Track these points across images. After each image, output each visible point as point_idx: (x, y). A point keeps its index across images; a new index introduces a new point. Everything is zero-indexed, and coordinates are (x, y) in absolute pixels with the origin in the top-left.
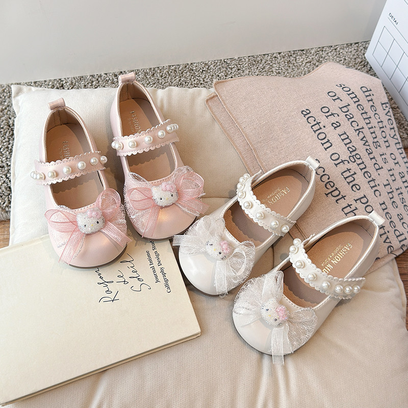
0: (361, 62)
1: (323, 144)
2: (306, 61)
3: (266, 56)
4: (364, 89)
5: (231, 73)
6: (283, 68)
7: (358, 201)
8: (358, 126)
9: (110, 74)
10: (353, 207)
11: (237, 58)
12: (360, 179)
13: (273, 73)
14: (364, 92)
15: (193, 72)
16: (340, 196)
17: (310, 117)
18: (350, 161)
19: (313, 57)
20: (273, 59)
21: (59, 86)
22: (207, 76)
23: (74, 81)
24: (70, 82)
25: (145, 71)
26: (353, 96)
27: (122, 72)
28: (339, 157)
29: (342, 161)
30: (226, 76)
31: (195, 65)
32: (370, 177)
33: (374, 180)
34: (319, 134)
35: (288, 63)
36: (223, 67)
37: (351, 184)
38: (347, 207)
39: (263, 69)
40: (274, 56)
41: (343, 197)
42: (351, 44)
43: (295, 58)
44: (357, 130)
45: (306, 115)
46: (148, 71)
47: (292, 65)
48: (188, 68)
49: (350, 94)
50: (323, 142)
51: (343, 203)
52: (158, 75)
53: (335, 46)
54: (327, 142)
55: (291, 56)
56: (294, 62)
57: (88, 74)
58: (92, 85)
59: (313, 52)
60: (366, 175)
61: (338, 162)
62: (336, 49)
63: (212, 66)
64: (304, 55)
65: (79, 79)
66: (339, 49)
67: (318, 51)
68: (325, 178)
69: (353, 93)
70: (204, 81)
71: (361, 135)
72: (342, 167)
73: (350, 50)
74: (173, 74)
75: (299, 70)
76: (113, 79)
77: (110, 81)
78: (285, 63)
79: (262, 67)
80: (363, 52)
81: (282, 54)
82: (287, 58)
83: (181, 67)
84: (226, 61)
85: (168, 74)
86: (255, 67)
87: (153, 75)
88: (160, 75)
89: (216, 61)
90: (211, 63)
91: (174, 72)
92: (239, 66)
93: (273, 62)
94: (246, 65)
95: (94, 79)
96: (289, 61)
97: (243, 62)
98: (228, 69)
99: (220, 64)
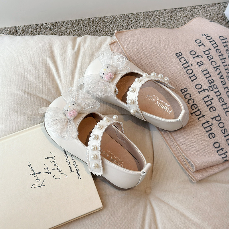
0: (222, 17)
1: (190, 77)
2: (183, 16)
3: (156, 12)
4: (222, 38)
5: (131, 24)
6: (167, 21)
7: (214, 119)
8: (216, 64)
9: (49, 24)
10: (210, 123)
11: (135, 13)
12: (216, 103)
13: (160, 24)
14: (221, 40)
15: (105, 23)
16: (201, 115)
17: (182, 58)
18: (209, 90)
19: (188, 13)
20: (161, 14)
21: (14, 32)
22: (115, 26)
23: (24, 28)
24: (22, 29)
25: (73, 22)
26: (213, 43)
27: (57, 22)
28: (201, 87)
29: (204, 90)
30: (127, 26)
31: (107, 18)
32: (223, 102)
33: (226, 104)
34: (188, 70)
35: (170, 17)
36: (126, 19)
37: (209, 107)
38: (205, 123)
39: (153, 21)
40: (161, 12)
41: (203, 116)
42: (215, 4)
43: (176, 13)
44: (216, 67)
45: (179, 56)
46: (74, 21)
47: (173, 19)
48: (102, 20)
49: (211, 41)
50: (191, 75)
51: (203, 120)
52: (81, 25)
53: (204, 5)
54: (193, 76)
55: (173, 12)
56: (175, 16)
57: (34, 23)
58: (36, 31)
59: (188, 9)
60: (220, 100)
61: (201, 90)
62: (204, 8)
63: (118, 19)
64: (182, 12)
65: (28, 26)
66: (206, 7)
67: (192, 9)
68: (191, 102)
69: (214, 41)
70: (112, 29)
71: (218, 71)
72: (204, 94)
73: (214, 8)
74: (91, 24)
75: (179, 22)
76: (51, 27)
77: (48, 29)
78: (168, 17)
79: (153, 20)
80: (223, 9)
81: (167, 10)
82: (170, 14)
83: (97, 19)
84: (128, 15)
85: (88, 24)
86: (147, 20)
87: (78, 24)
88: (82, 25)
89: (121, 15)
90: (118, 16)
91: (92, 23)
92: (137, 19)
93: (161, 16)
94: (142, 18)
95: (38, 27)
96: (172, 16)
97: (139, 16)
98: (129, 21)
99: (124, 17)
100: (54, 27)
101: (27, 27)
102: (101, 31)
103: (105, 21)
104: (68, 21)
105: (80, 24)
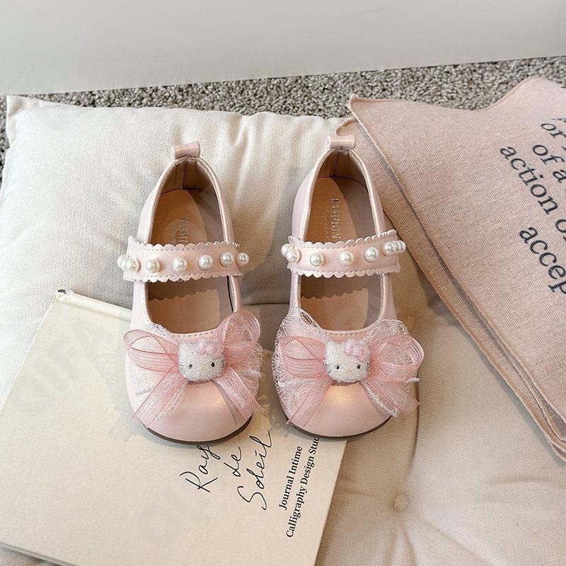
2: (500, 81)
3: (432, 70)
5: (372, 94)
6: (459, 91)
9: (173, 88)
11: (382, 70)
13: (442, 98)
15: (307, 90)
17: (517, 159)
20: (444, 75)
21: (87, 103)
22: (331, 98)
23: (112, 96)
24: (106, 98)
25: (229, 85)
27: (191, 85)
31: (312, 79)
34: (533, 187)
35: (468, 82)
36: (358, 84)
39: (425, 91)
40: (446, 70)
43: (481, 74)
45: (508, 156)
46: (234, 85)
47: (476, 86)
48: (300, 84)
50: (542, 199)
52: (250, 93)
54: (549, 201)
55: (475, 71)
56: (479, 81)
57: (136, 86)
59: (512, 66)
62: (552, 64)
63: (339, 82)
64: (497, 71)
65: (121, 92)
66: (557, 63)
67: (521, 66)
70: (325, 105)
74: (274, 92)
75: (488, 96)
76: (176, 96)
77: (170, 99)
78: (463, 82)
79: (424, 88)
81: (460, 67)
82: (468, 75)
83: (288, 82)
84: (363, 74)
85: (266, 92)
86: (411, 87)
87: (242, 92)
88: (252, 92)
89: (348, 75)
90: (339, 76)
91: (277, 90)
92: (386, 84)
93: (444, 80)
94: (398, 83)
95: (145, 95)
96: (471, 80)
97: (392, 77)
98: (367, 88)
99: (354, 79)
100: (183, 95)
101: (119, 94)
102: (296, 109)
103: (308, 87)
104: (217, 83)
105: (248, 92)
